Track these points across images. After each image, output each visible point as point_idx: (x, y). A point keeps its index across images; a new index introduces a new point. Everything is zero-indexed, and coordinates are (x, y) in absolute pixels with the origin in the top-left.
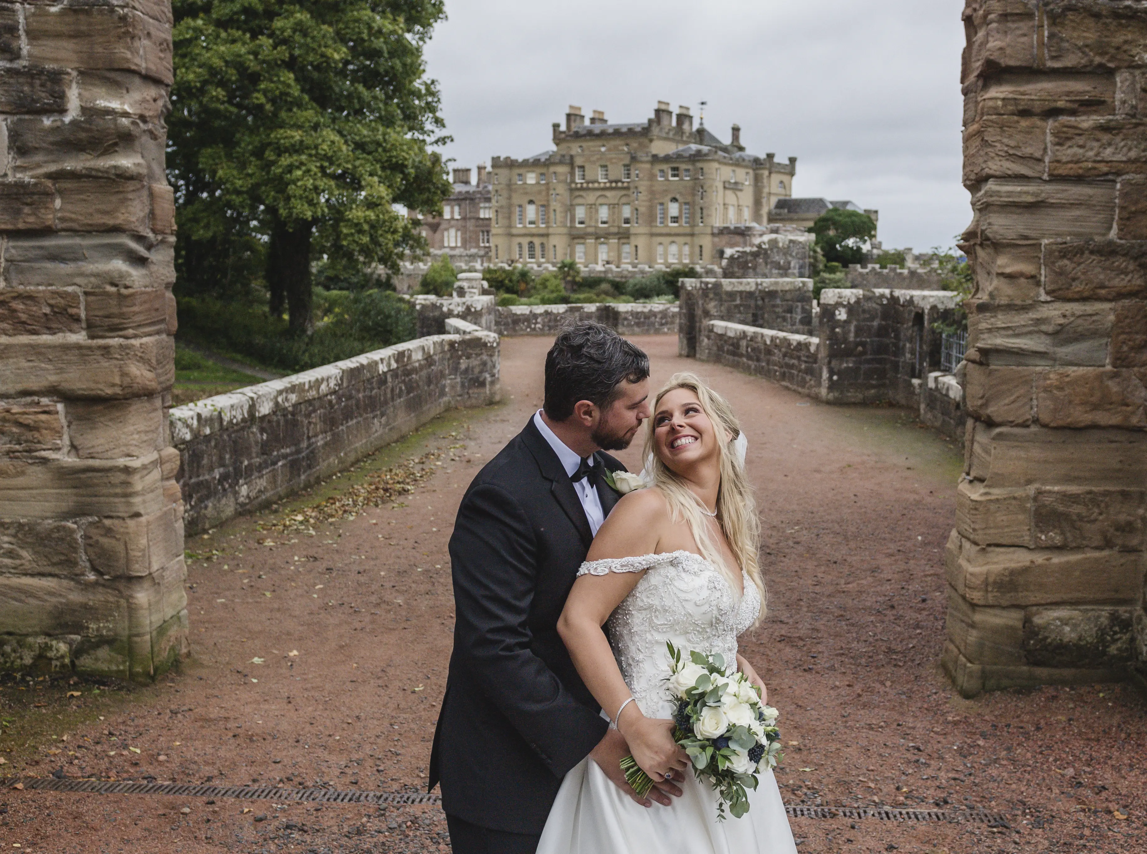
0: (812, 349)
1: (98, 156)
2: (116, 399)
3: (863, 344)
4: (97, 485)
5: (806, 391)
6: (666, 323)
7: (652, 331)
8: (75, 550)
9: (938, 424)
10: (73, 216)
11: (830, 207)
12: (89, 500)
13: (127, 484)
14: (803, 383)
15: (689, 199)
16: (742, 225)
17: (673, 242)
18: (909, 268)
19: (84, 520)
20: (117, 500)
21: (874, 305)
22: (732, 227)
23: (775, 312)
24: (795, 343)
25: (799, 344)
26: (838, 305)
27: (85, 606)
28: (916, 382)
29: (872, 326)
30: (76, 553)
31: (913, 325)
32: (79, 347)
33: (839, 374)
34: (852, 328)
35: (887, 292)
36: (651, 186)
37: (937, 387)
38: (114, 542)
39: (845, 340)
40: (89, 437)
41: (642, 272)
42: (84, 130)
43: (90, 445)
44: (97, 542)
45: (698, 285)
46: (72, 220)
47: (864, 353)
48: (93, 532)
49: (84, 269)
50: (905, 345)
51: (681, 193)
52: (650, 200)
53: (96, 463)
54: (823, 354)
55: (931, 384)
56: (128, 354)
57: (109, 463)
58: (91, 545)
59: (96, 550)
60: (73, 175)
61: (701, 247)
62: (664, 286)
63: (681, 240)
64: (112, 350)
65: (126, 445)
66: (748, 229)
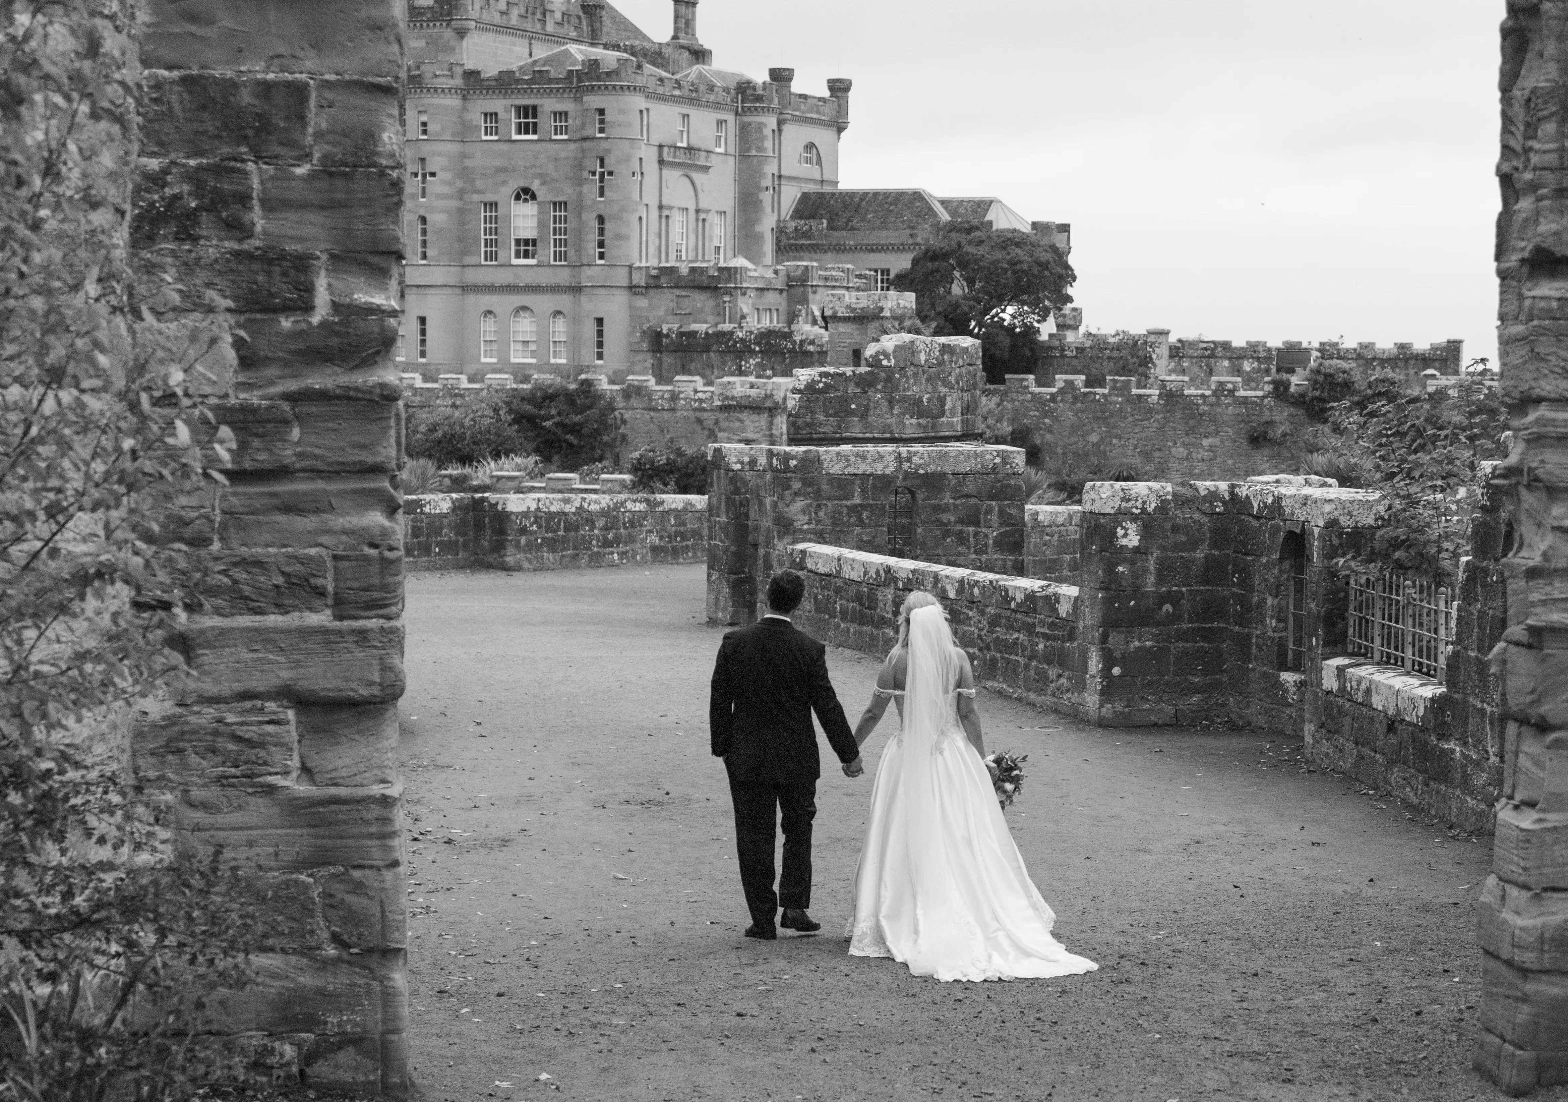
0: (1063, 609)
1: (351, 369)
2: (370, 703)
3: (1174, 598)
4: (344, 822)
5: (1049, 700)
6: (617, 540)
7: (584, 561)
8: (311, 913)
9: (1346, 764)
10: (317, 451)
11: (945, 216)
12: (329, 843)
13: (386, 820)
14: (1041, 683)
15: (567, 193)
16: (708, 262)
17: (524, 308)
18: (1163, 384)
19: (324, 872)
20: (369, 843)
21: (1197, 516)
22: (684, 270)
23: (940, 523)
24: (1020, 597)
25: (1031, 597)
26: (1121, 516)
27: (322, 992)
28: (1288, 678)
29: (1193, 561)
30: (313, 917)
31: (1282, 559)
32: (324, 631)
33: (1123, 662)
34: (1152, 565)
35: (1223, 486)
36: (464, 156)
37: (1342, 689)
38: (365, 901)
39: (1137, 591)
40: (329, 755)
41: (453, 392)
42: (337, 334)
43: (330, 767)
44: (343, 901)
45: (762, 461)
46: (316, 457)
47: (1175, 618)
48: (336, 887)
49: (331, 524)
50: (1264, 601)
51: (545, 180)
52: (461, 194)
53: (342, 792)
54: (1089, 619)
55: (1330, 682)
56: (390, 640)
57: (360, 792)
58: (332, 906)
59: (341, 913)
60: (323, 396)
61: (600, 321)
62: (511, 431)
63: (544, 303)
64: (371, 636)
65: (380, 767)
66: (729, 273)
